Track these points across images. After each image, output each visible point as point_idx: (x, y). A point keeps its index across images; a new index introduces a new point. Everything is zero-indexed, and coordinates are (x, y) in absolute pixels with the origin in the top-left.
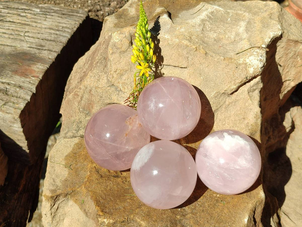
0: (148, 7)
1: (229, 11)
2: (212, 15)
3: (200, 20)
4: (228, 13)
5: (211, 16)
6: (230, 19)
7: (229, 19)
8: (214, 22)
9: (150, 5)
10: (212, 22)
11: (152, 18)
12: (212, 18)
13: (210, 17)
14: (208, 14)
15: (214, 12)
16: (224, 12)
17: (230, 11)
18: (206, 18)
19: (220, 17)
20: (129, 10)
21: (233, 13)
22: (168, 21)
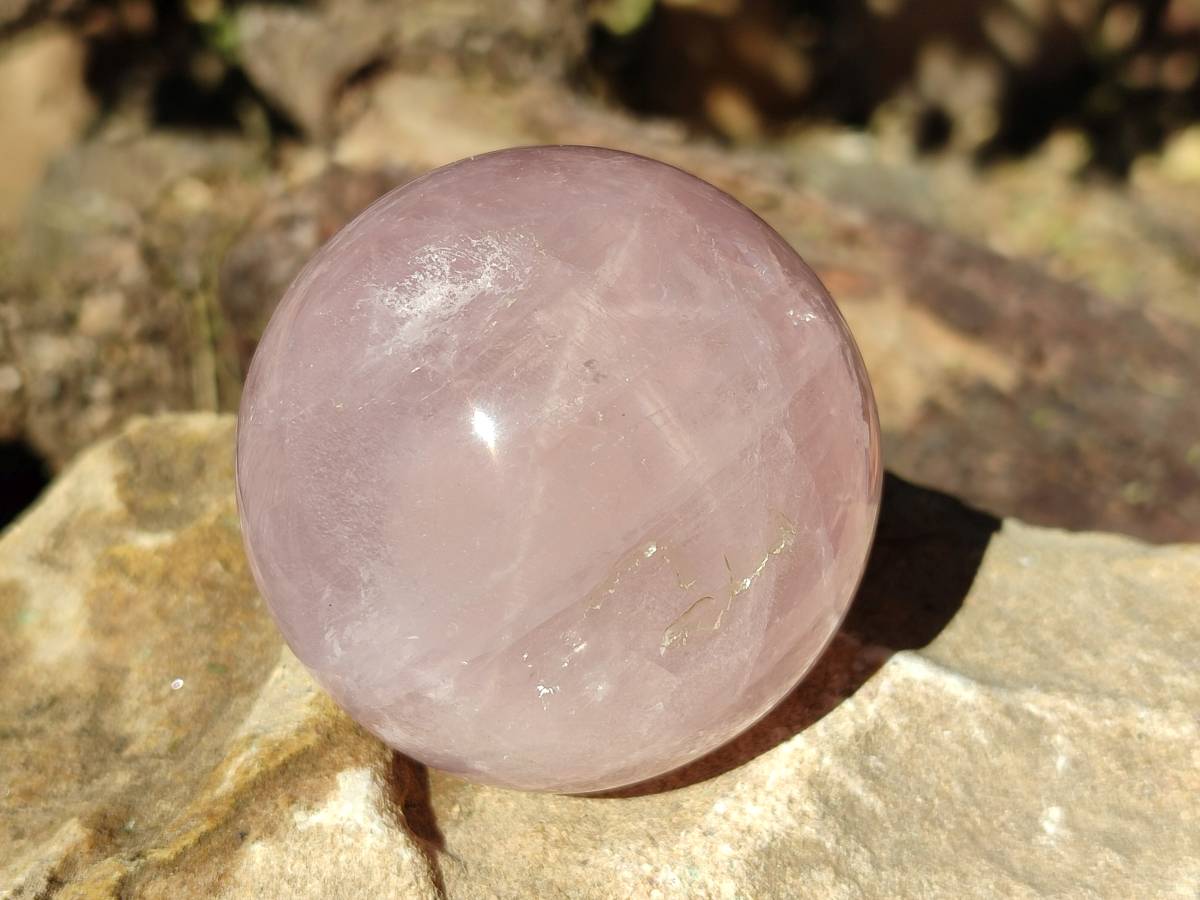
0: (210, 586)
1: (1035, 703)
2: (865, 772)
3: (739, 868)
4: (1035, 732)
5: (856, 786)
6: (1055, 813)
7: (1052, 818)
8: (898, 864)
9: (227, 566)
10: (876, 864)
11: (201, 840)
12: (874, 816)
13: (850, 802)
14: (827, 761)
15: (880, 727)
16: (985, 722)
17: (1047, 700)
18: (809, 831)
19: (957, 791)
20: (37, 602)
21: (1086, 732)
22: (377, 877)
